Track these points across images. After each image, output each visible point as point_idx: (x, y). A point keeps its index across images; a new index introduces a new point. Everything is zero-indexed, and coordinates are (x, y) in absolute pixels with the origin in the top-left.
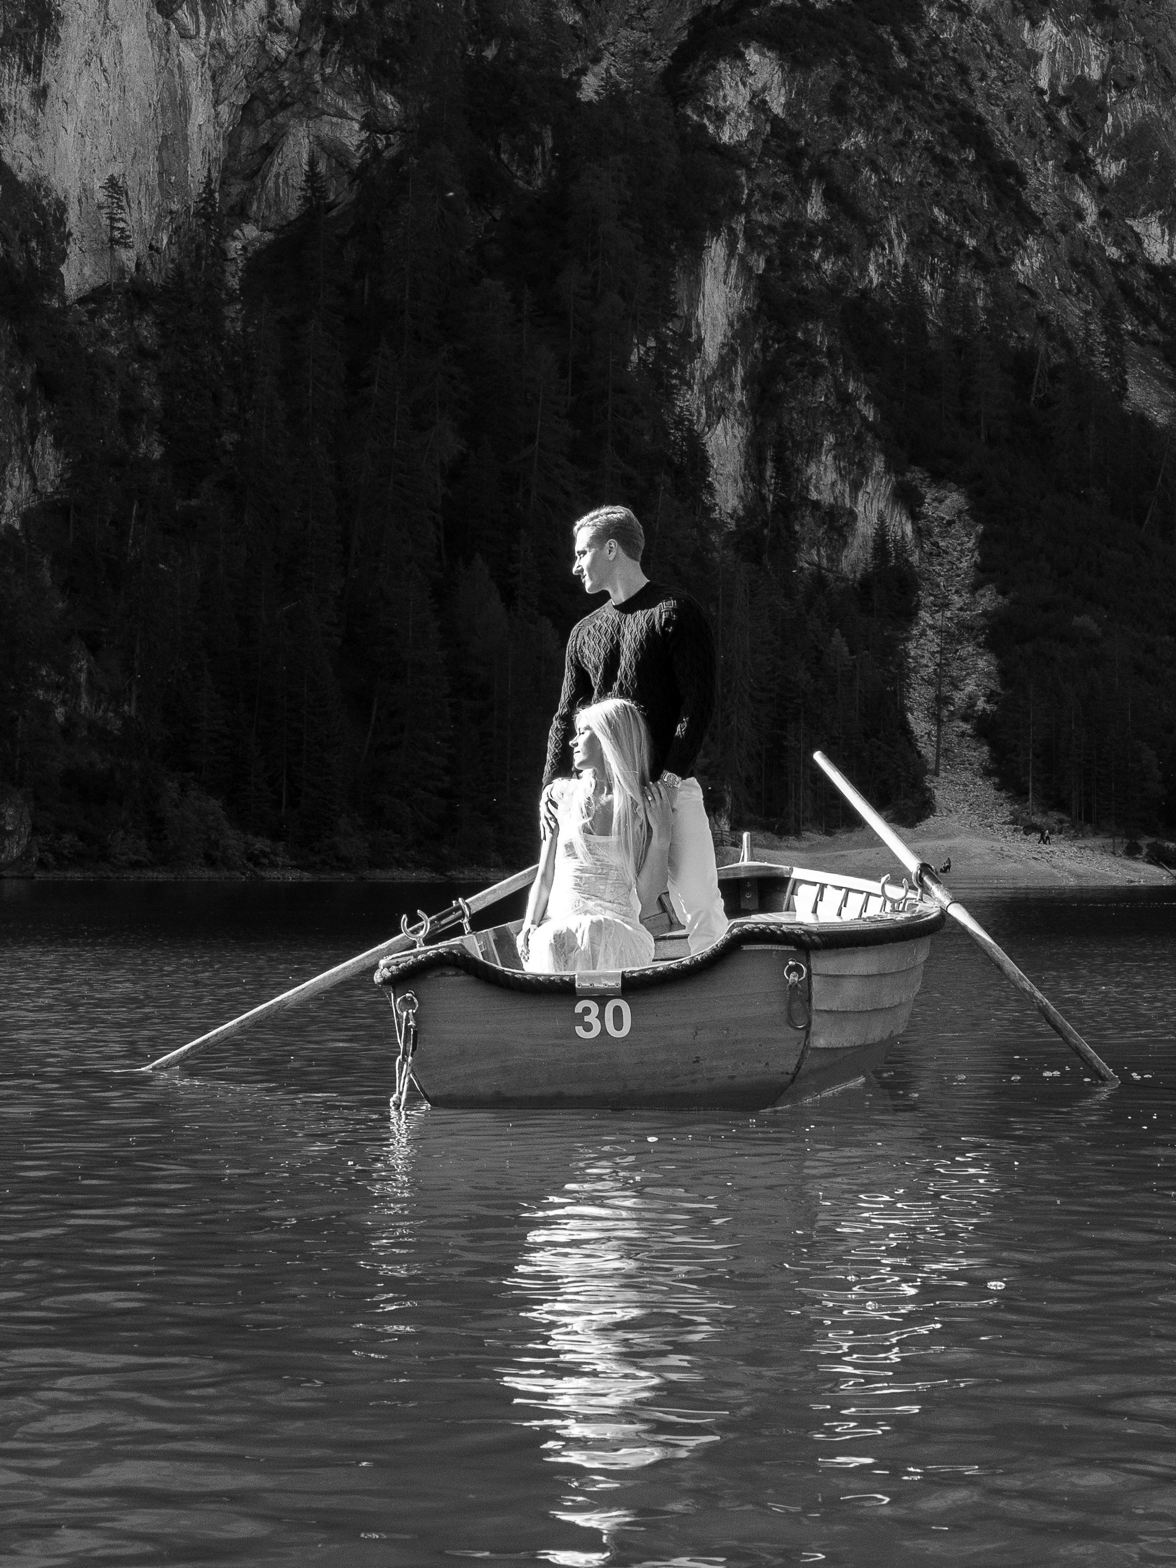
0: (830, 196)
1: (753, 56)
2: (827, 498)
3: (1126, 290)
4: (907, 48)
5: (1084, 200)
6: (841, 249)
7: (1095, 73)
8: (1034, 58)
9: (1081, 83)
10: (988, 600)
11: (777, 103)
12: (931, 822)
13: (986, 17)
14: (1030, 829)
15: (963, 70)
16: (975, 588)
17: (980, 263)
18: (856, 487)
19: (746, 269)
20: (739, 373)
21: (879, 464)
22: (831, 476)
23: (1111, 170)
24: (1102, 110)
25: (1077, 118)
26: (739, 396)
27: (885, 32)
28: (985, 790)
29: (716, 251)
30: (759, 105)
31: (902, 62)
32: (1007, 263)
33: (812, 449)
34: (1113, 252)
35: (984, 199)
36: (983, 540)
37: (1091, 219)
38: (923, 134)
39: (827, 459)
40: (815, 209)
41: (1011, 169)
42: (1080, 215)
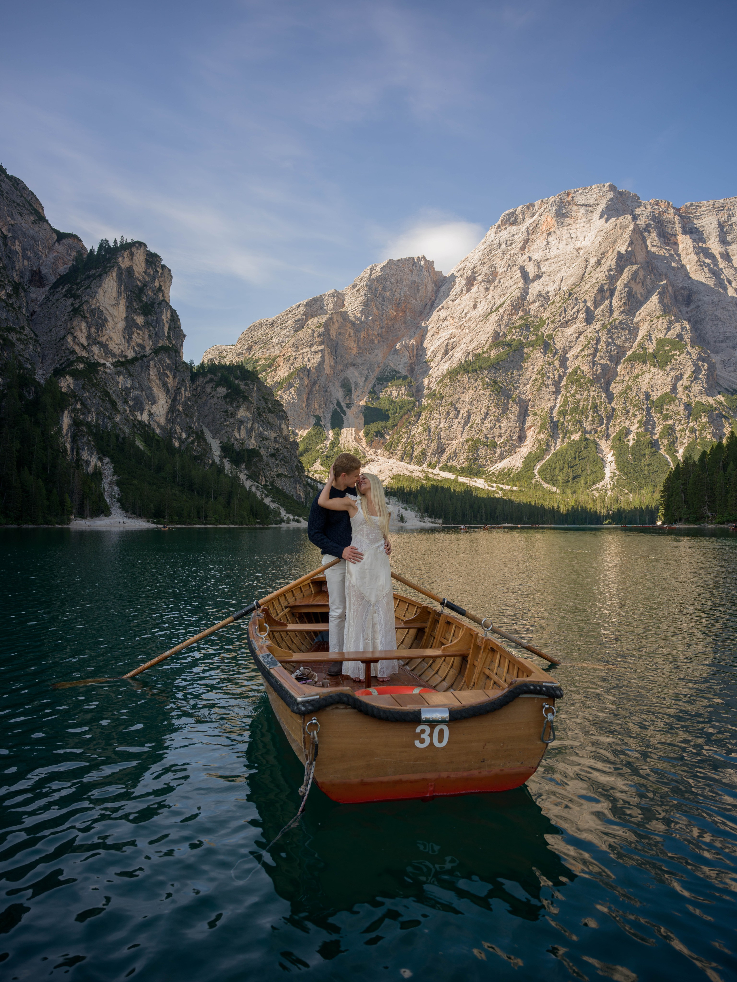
0: (82, 404)
1: (68, 377)
2: (85, 458)
3: (134, 424)
4: (96, 379)
5: (127, 408)
6: (84, 414)
7: (129, 386)
8: (118, 382)
9: (126, 388)
10: (116, 477)
11: (72, 386)
12: (111, 516)
13: (110, 374)
14: (130, 518)
15: (106, 383)
16: (113, 475)
17: (109, 418)
18: (91, 457)
19: (71, 416)
20: (69, 435)
21: (95, 453)
22: (86, 455)
23: (132, 403)
24: (130, 393)
25: (126, 394)
26: (69, 439)
27: (92, 375)
28: (120, 511)
29: (66, 413)
30: (68, 386)
31: (95, 381)
32: (114, 418)
33: (83, 449)
34: (132, 418)
35: (110, 407)
36: (114, 467)
37: (128, 411)
38: (99, 394)
39: (86, 451)
40: (79, 406)
41: (114, 402)
42: (126, 411)
